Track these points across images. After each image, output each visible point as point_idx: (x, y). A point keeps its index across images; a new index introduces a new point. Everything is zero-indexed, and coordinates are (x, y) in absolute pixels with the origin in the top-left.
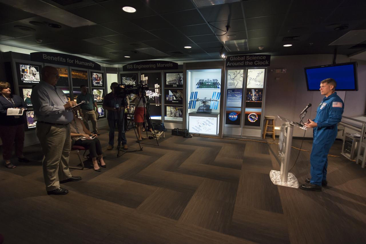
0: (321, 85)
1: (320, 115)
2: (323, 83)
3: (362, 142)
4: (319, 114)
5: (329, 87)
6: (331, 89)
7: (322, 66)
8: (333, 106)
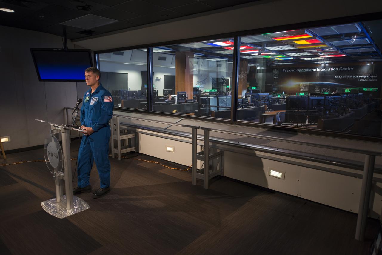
0: (86, 74)
1: (93, 113)
2: (88, 71)
3: (113, 134)
4: (90, 112)
5: (96, 77)
6: (97, 80)
7: (54, 50)
8: (105, 100)
